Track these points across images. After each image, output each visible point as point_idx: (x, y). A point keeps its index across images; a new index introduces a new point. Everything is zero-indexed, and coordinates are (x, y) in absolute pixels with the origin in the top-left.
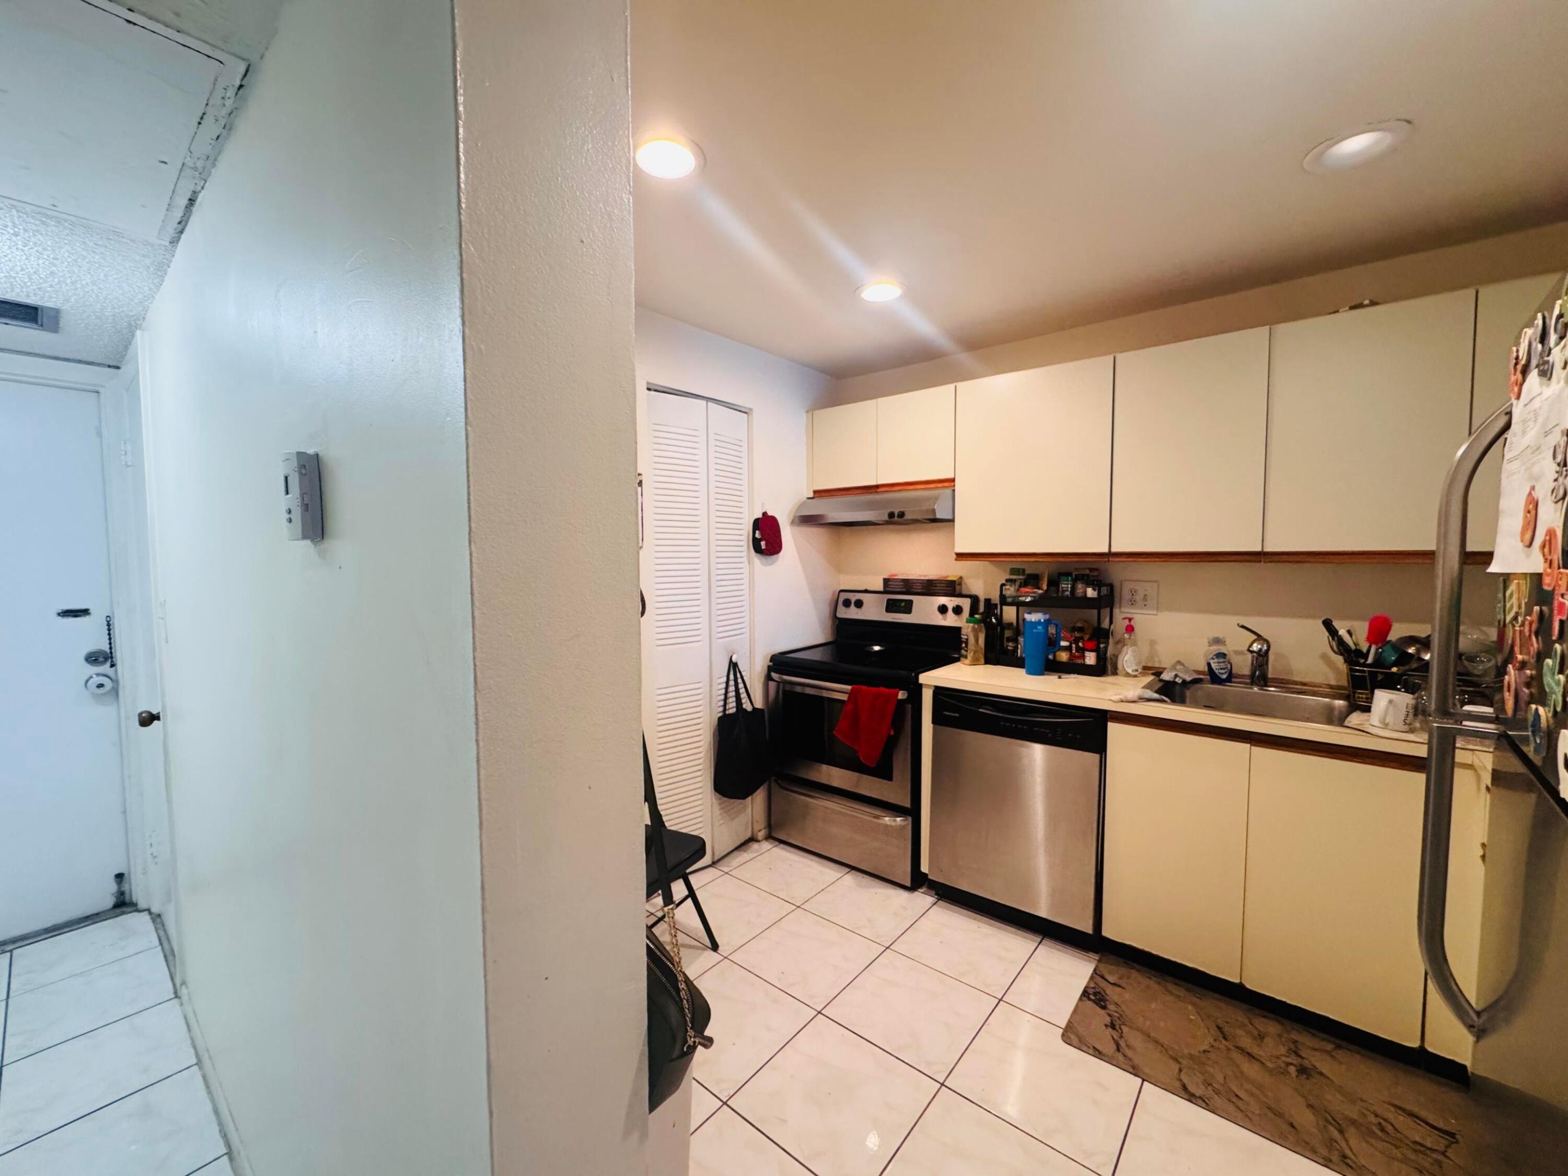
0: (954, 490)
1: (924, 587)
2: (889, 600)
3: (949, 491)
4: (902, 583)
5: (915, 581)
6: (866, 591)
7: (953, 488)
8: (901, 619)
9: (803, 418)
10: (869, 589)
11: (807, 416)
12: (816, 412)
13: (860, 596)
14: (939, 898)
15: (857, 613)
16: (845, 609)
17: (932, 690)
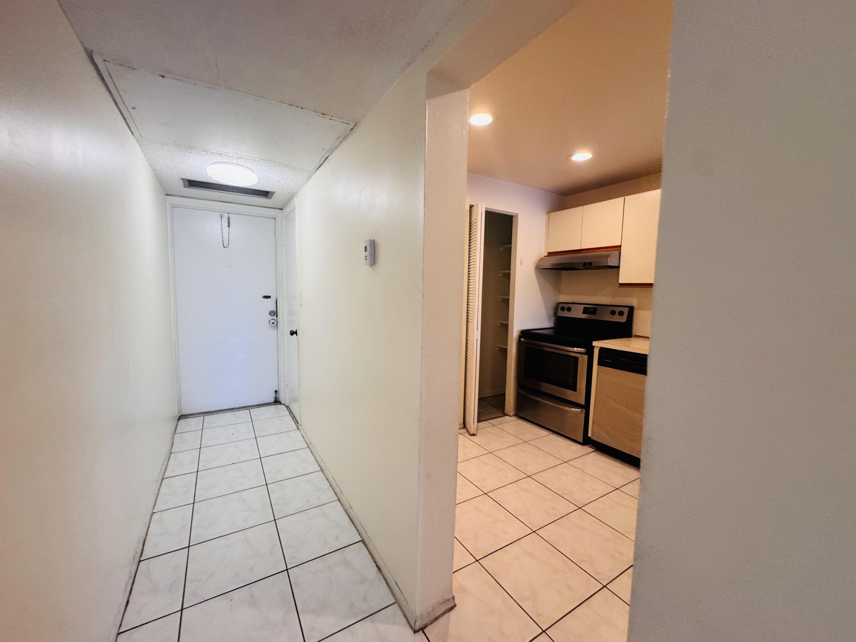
0: (620, 252)
3: (618, 252)
6: (573, 303)
7: (619, 251)
8: (591, 317)
9: (544, 217)
10: (575, 302)
11: (546, 216)
12: (551, 214)
13: (569, 305)
14: (596, 450)
15: (568, 314)
16: (561, 312)
17: (599, 349)
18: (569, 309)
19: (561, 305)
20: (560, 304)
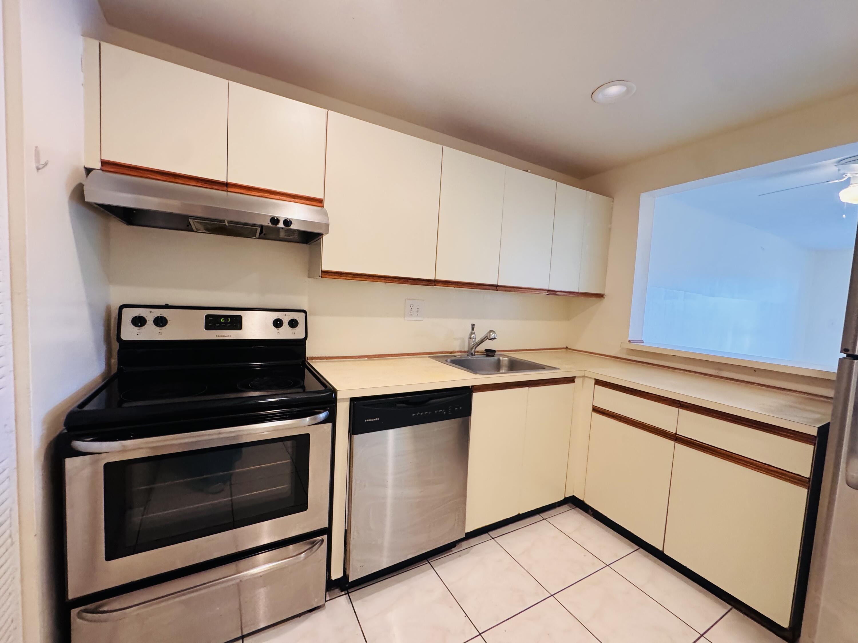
2: (207, 317)
6: (167, 307)
13: (159, 313)
14: (347, 592)
15: (159, 333)
16: (136, 329)
17: (348, 403)
18: (161, 322)
19: (129, 314)
20: (125, 310)
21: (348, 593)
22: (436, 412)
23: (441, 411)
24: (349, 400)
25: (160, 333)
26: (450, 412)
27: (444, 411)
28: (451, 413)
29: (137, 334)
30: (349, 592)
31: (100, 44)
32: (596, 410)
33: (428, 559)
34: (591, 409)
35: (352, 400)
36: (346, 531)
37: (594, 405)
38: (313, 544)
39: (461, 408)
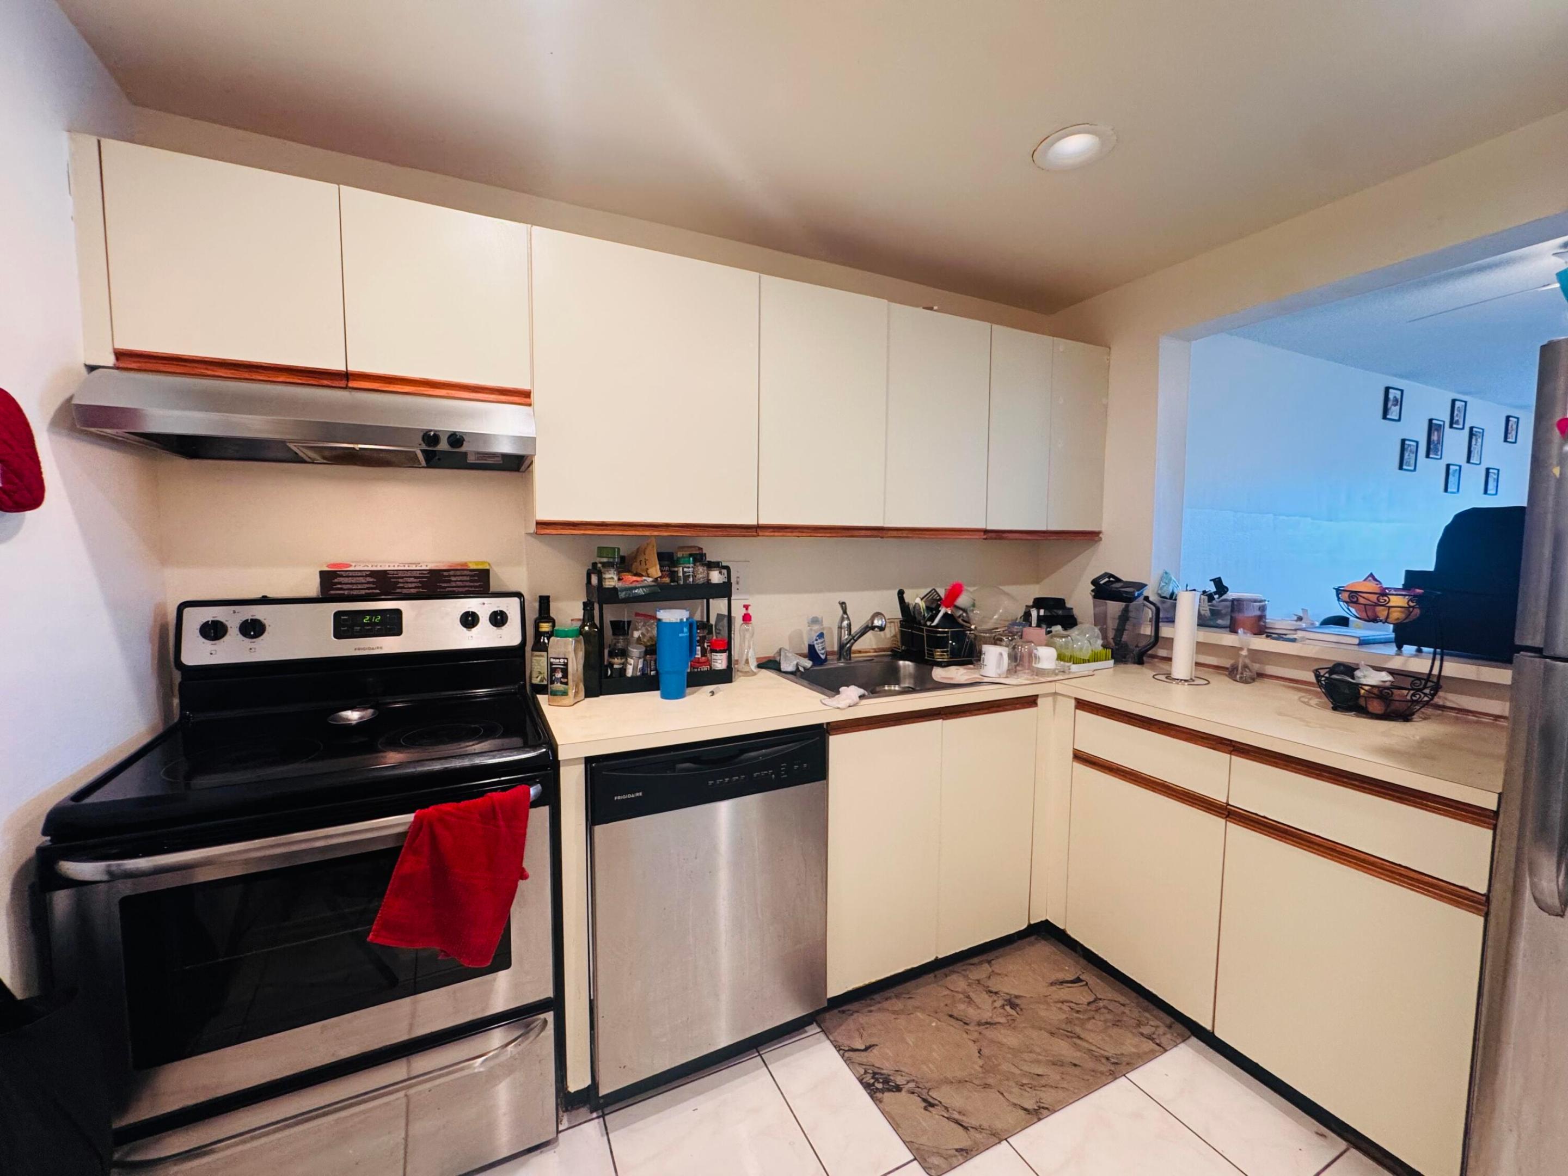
1: (424, 585)
2: (338, 615)
4: (371, 580)
5: (400, 574)
6: (265, 601)
8: (381, 648)
10: (272, 594)
13: (259, 612)
14: (601, 1114)
15: (251, 649)
16: (208, 645)
17: (583, 766)
18: (253, 629)
19: (195, 619)
20: (187, 611)
21: (603, 1116)
22: (755, 775)
23: (766, 772)
24: (583, 761)
25: (253, 650)
26: (783, 774)
27: (772, 773)
28: (785, 776)
29: (211, 654)
30: (606, 1112)
31: (99, 142)
32: (1079, 757)
33: (759, 1048)
34: (1071, 755)
35: (589, 760)
36: (591, 1002)
37: (1075, 747)
38: (528, 1029)
39: (805, 765)
